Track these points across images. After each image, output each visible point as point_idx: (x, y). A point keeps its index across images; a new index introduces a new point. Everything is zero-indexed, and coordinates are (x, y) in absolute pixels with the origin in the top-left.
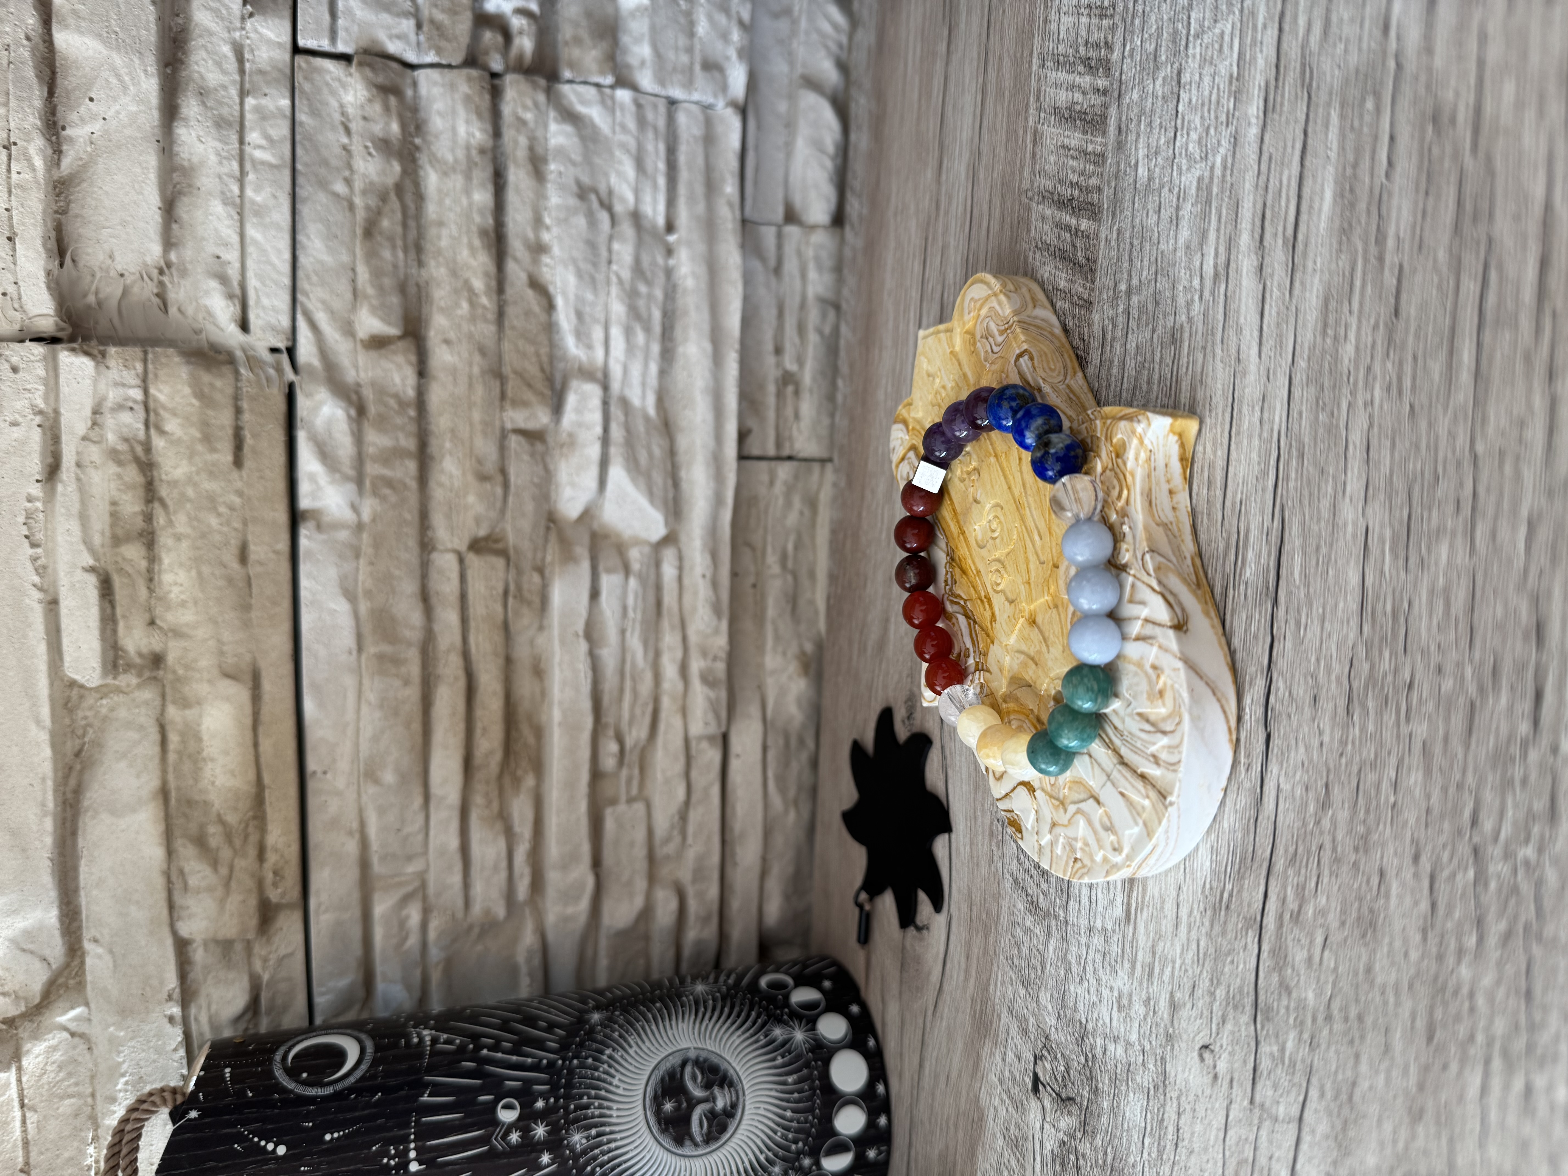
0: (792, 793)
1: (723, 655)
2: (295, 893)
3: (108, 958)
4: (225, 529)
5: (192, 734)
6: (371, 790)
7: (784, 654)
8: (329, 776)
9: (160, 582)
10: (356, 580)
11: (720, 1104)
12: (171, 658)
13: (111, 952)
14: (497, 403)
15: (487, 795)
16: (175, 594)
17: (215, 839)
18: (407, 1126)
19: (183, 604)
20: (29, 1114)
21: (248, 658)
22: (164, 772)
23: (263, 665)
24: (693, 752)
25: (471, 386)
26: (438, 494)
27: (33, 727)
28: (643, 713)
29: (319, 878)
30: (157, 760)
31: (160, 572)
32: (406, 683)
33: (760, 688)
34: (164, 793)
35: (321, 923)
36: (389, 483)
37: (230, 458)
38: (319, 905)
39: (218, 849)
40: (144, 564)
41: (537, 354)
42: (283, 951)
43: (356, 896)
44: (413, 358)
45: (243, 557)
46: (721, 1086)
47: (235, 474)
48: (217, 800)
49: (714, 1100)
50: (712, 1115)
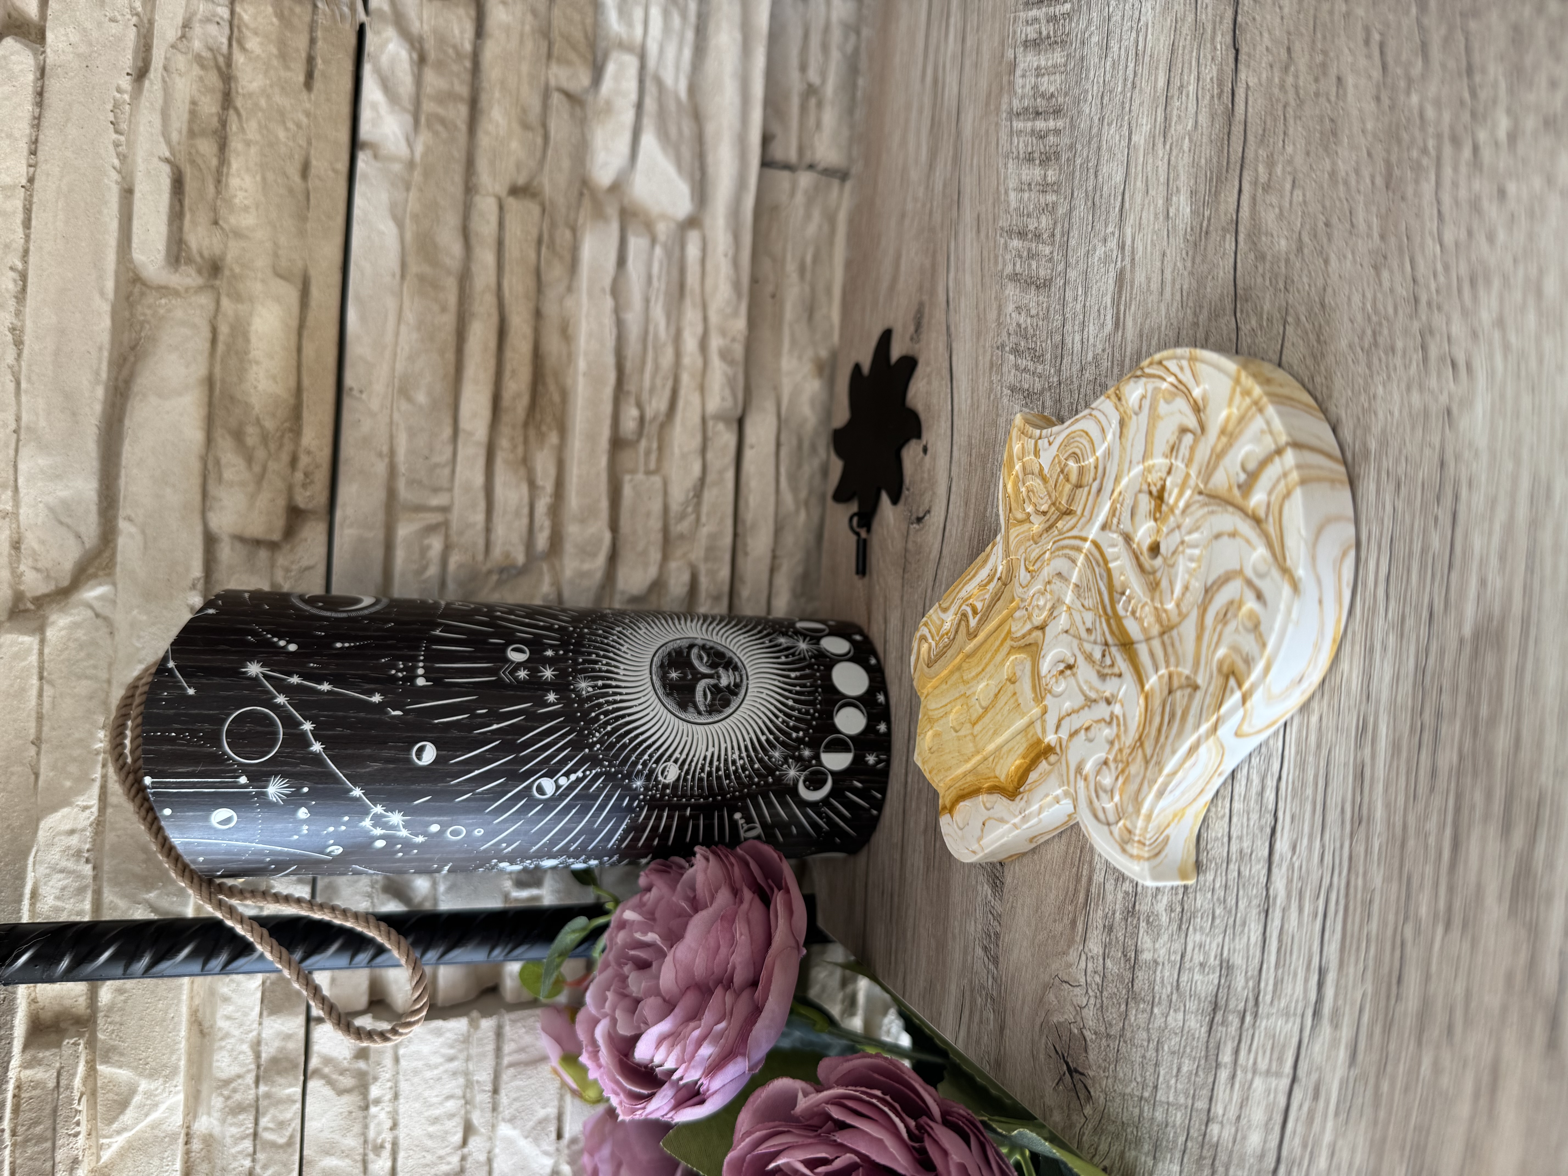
0: (803, 494)
1: (741, 338)
2: (322, 498)
3: (139, 538)
4: (291, 144)
5: (240, 330)
6: (404, 406)
7: (800, 358)
8: (364, 396)
9: (227, 185)
10: (405, 211)
11: (724, 682)
12: (229, 258)
13: (143, 532)
14: (544, 60)
15: (512, 439)
16: (240, 199)
17: (252, 437)
18: (418, 648)
19: (246, 209)
20: (46, 687)
21: (300, 264)
22: (211, 366)
23: (312, 272)
24: (710, 434)
25: (522, 42)
26: (484, 141)
27: (97, 297)
28: (664, 386)
29: (347, 491)
30: (206, 354)
31: (228, 174)
32: (444, 309)
33: (776, 389)
34: (210, 382)
35: (344, 536)
36: (442, 121)
37: (301, 78)
38: (345, 518)
39: (254, 448)
40: (214, 162)
41: (583, 23)
42: (305, 563)
43: (381, 517)
44: (473, 13)
45: (305, 170)
46: (726, 668)
47: (304, 95)
48: (257, 403)
49: (719, 677)
50: (716, 689)
